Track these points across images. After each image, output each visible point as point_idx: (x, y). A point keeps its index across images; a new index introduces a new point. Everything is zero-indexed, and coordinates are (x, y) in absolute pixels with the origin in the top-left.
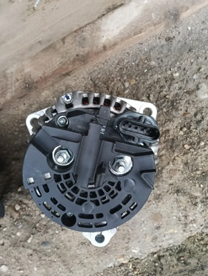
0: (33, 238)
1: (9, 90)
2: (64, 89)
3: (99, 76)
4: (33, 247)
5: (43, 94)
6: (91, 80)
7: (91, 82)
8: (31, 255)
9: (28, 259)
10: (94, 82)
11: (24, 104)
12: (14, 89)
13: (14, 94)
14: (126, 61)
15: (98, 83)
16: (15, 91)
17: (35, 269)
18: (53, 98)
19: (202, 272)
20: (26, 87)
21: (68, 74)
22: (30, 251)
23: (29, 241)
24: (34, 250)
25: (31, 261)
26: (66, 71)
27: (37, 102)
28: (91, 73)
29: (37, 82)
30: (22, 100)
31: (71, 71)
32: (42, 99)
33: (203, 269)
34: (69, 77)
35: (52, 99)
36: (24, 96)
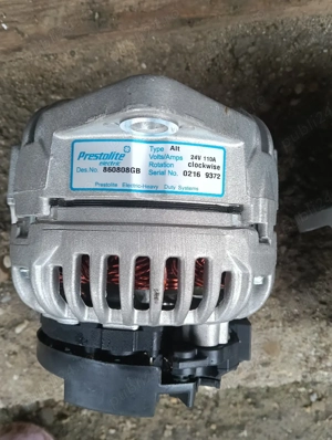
0: (28, 326)
1: (51, 12)
2: (168, 50)
3: (251, 50)
4: (23, 342)
5: (120, 46)
6: (231, 51)
7: (229, 55)
8: (15, 353)
9: (8, 359)
10: (237, 59)
11: (73, 53)
12: (62, 12)
13: (59, 24)
14: (313, 40)
15: (243, 64)
16: (65, 18)
17: (16, 378)
18: (140, 61)
19: (276, 421)
20: (92, 18)
21: (190, 22)
22: (14, 348)
23: (18, 330)
24: (23, 347)
25: (12, 363)
26: (192, 15)
27: (101, 58)
28: (236, 37)
29: (119, 16)
30: (73, 42)
31: (199, 19)
32: (114, 56)
33: (280, 418)
34: (188, 29)
35: (137, 63)
36: (81, 36)
